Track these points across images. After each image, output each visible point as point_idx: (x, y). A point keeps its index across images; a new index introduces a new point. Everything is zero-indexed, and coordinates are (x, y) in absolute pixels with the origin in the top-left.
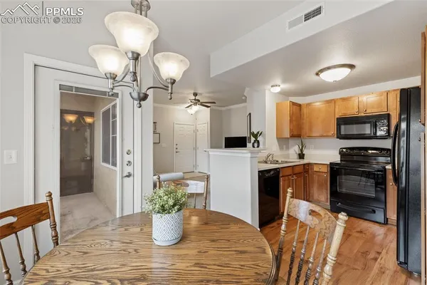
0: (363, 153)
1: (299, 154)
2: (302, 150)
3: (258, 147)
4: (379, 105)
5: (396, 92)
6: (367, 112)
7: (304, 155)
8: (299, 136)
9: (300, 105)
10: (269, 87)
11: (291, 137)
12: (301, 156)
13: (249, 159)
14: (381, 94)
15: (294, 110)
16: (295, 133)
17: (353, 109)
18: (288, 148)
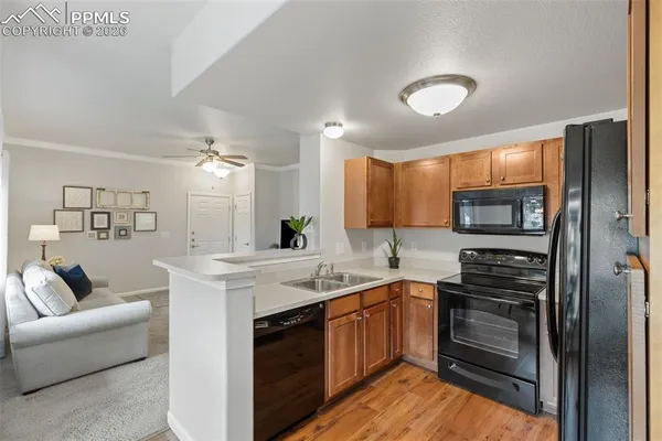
0: (500, 259)
1: (390, 259)
2: (394, 251)
3: (304, 247)
4: (528, 168)
5: (558, 144)
6: (507, 181)
7: (398, 259)
8: (388, 225)
9: (390, 166)
10: (321, 126)
11: (369, 227)
12: (394, 263)
13: (223, 295)
14: (532, 146)
15: (377, 175)
16: (379, 219)
17: (482, 174)
18: (370, 247)
